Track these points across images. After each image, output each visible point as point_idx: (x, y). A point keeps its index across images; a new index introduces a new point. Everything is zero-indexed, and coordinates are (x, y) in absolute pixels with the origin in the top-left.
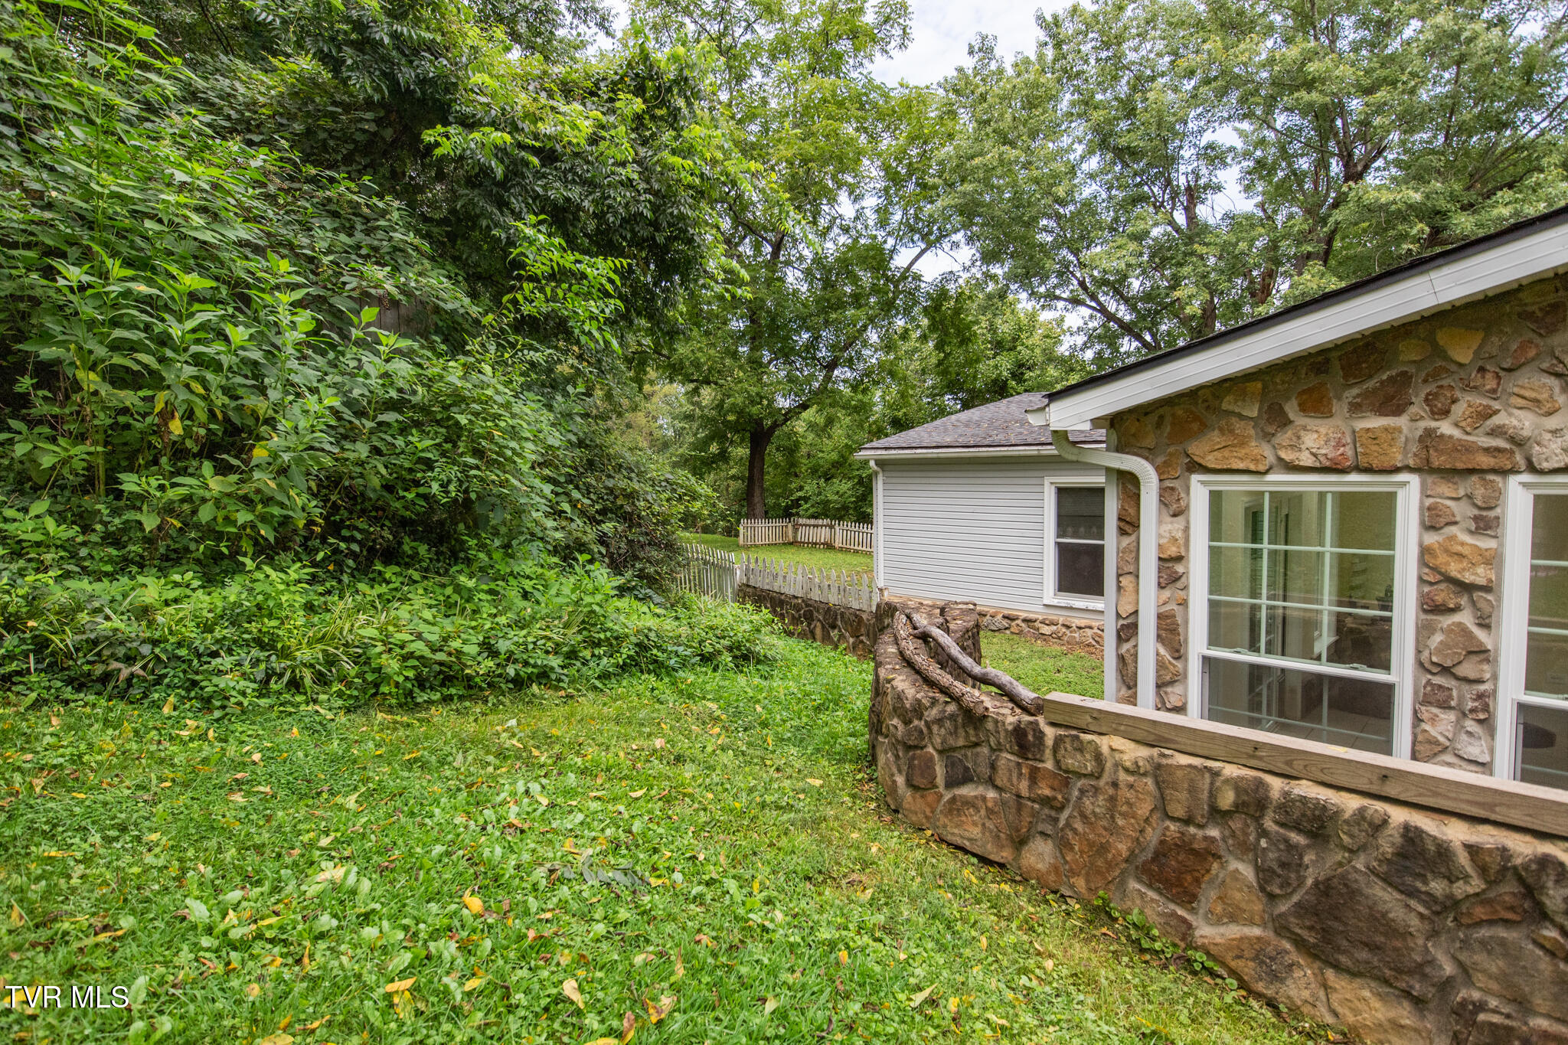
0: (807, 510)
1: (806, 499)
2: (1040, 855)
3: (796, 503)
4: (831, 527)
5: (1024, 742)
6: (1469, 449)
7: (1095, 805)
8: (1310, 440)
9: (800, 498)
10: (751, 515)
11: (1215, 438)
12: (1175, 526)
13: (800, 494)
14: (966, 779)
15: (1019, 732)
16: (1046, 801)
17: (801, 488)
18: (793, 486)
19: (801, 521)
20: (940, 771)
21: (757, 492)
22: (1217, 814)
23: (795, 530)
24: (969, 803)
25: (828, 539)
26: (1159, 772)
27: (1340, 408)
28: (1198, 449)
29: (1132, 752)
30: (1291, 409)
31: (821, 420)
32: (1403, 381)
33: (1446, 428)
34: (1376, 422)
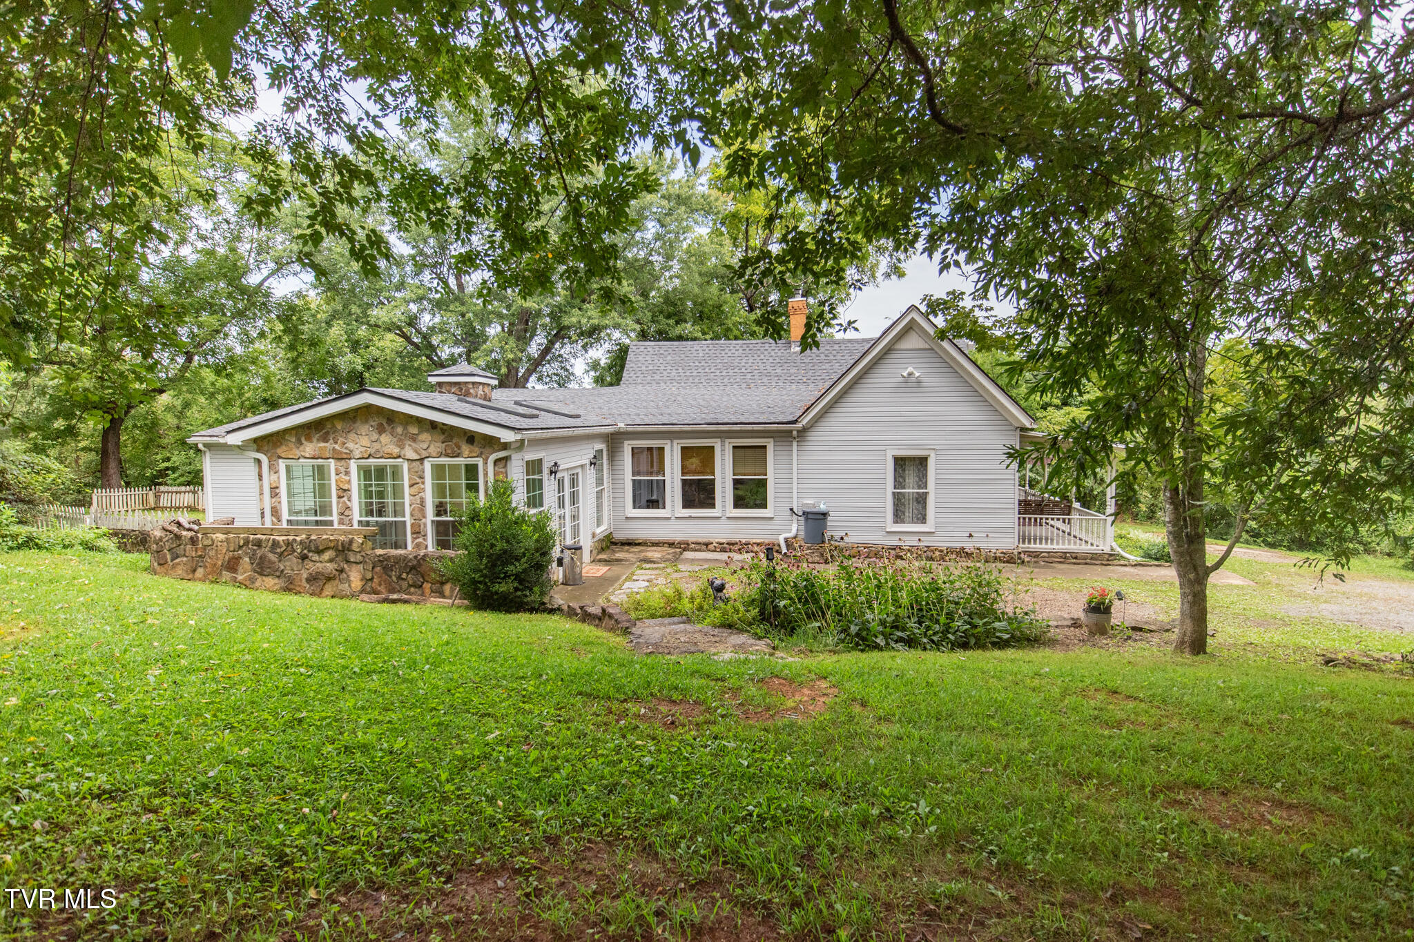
0: (175, 480)
1: (174, 469)
2: (200, 572)
3: (163, 473)
4: (195, 492)
5: (193, 541)
6: (341, 453)
7: (212, 553)
8: (308, 449)
9: (167, 469)
10: (107, 485)
11: (284, 448)
12: (274, 477)
13: (166, 464)
14: (178, 557)
15: (192, 538)
16: (200, 556)
17: (168, 459)
18: (159, 457)
19: (162, 488)
20: (169, 557)
21: (113, 465)
22: (240, 547)
23: (157, 497)
24: (178, 564)
25: (191, 502)
26: (227, 540)
27: (315, 440)
28: (280, 451)
29: (221, 536)
30: (303, 440)
31: (178, 403)
32: (327, 433)
33: (337, 447)
34: (322, 444)
